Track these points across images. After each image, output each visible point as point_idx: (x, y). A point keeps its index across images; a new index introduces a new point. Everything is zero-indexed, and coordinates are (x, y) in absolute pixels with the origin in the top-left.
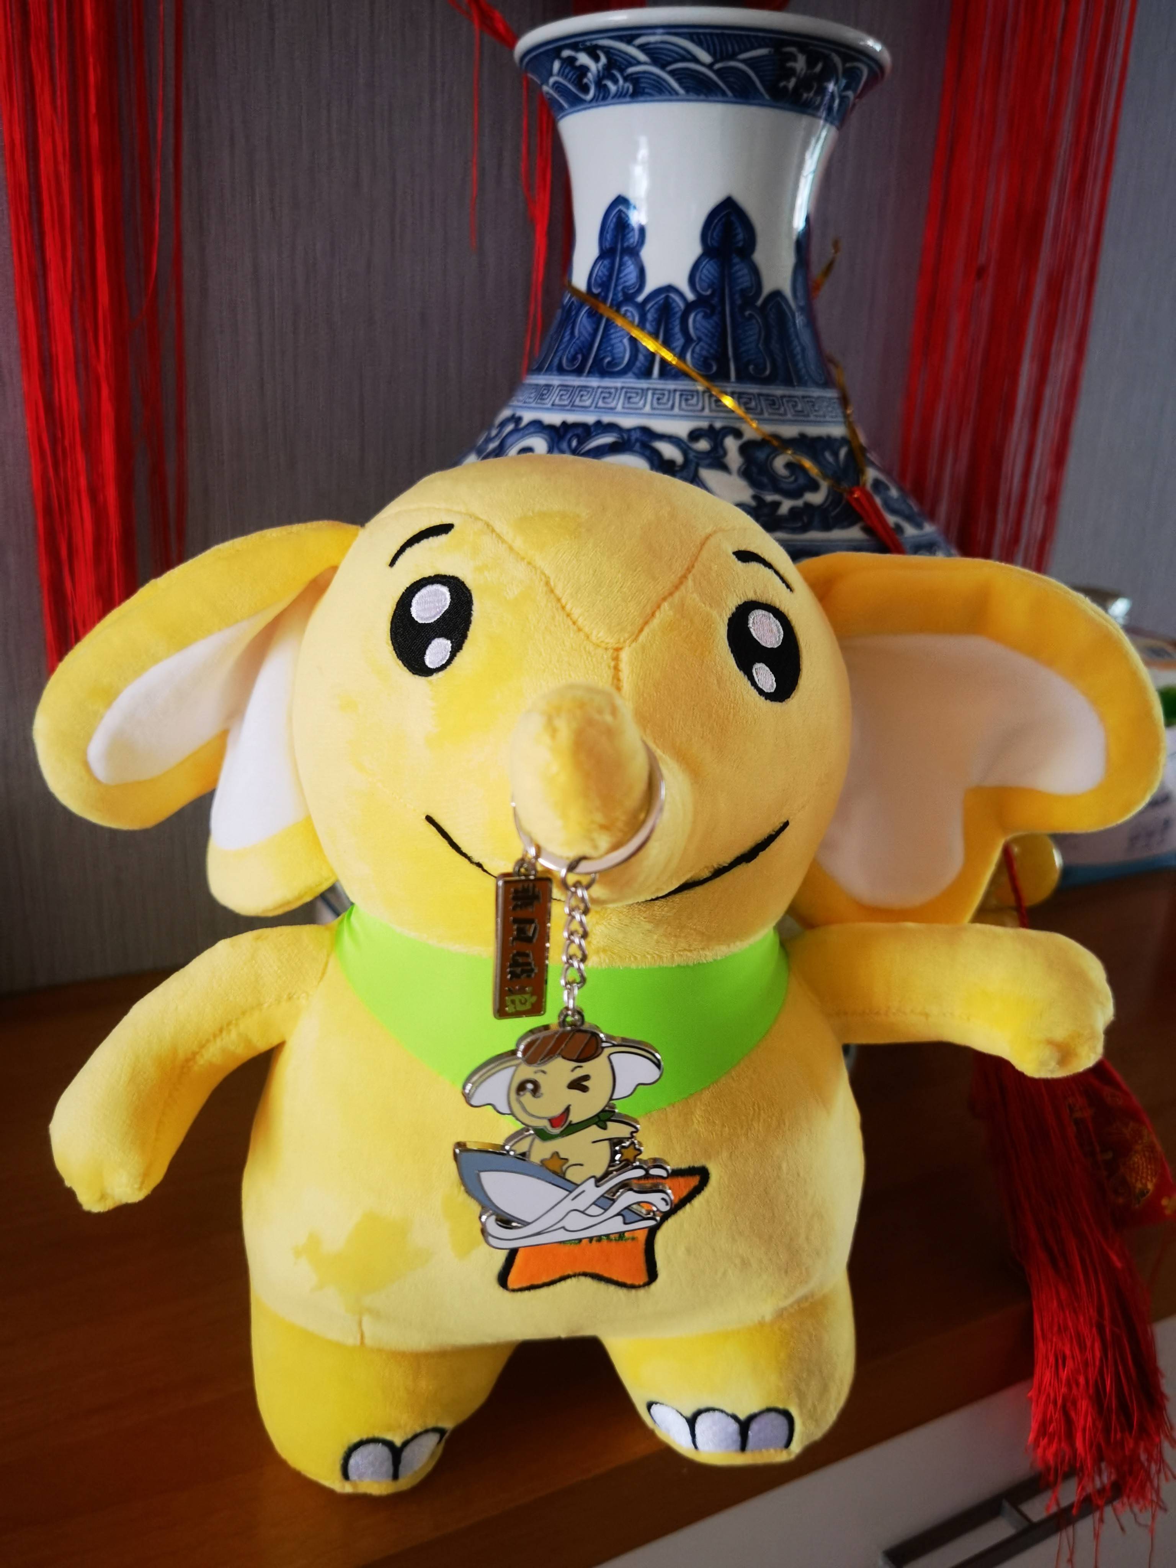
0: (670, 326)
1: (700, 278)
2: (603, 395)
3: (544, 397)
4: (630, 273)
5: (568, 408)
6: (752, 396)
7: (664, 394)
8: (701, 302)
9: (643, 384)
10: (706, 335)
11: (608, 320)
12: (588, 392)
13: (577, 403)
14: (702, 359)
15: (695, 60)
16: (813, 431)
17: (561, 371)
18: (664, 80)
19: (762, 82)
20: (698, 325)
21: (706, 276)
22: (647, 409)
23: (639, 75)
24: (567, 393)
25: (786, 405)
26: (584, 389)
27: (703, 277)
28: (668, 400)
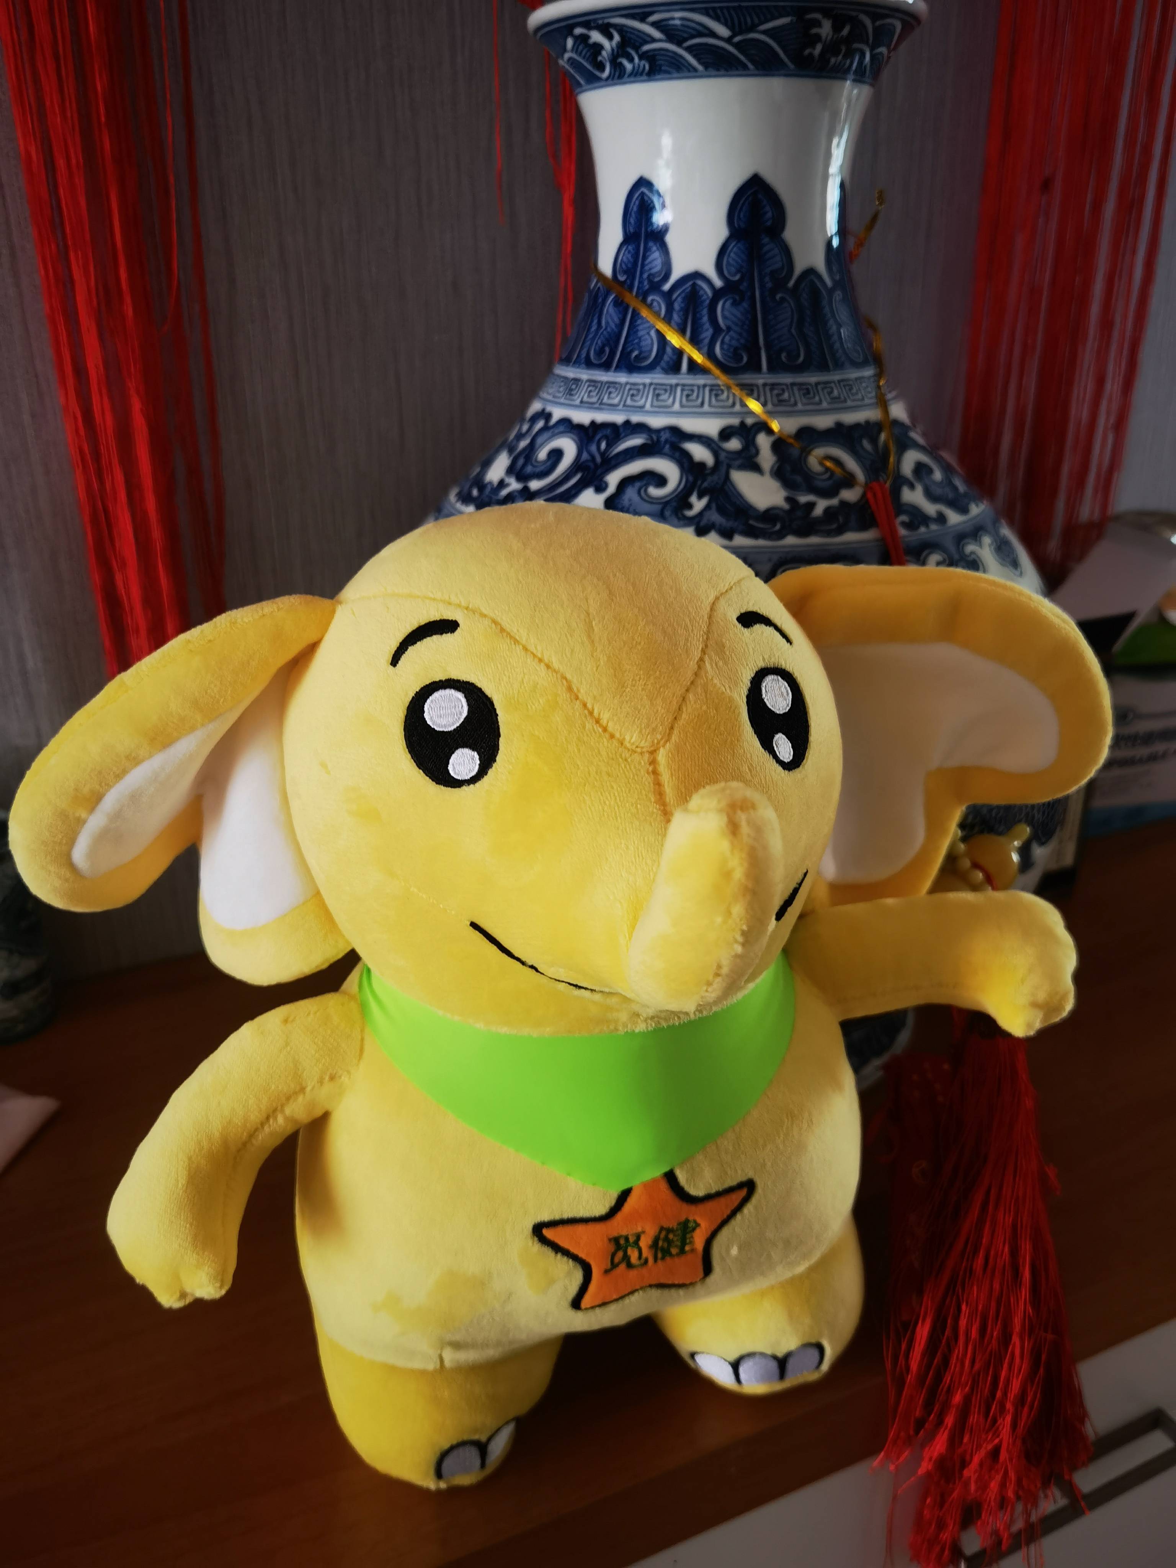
0: (698, 315)
1: (728, 262)
2: (631, 392)
3: (572, 393)
4: (655, 259)
5: (597, 405)
6: (784, 387)
7: (693, 391)
8: (729, 288)
9: (672, 380)
10: (737, 325)
11: (634, 311)
12: (616, 389)
13: (605, 400)
14: (732, 350)
15: (713, 34)
16: (850, 418)
17: (589, 364)
18: (681, 56)
19: (785, 52)
20: (726, 313)
21: (733, 259)
22: (677, 406)
23: (656, 52)
24: (595, 389)
25: (820, 392)
26: (613, 385)
27: (731, 261)
28: (698, 397)
